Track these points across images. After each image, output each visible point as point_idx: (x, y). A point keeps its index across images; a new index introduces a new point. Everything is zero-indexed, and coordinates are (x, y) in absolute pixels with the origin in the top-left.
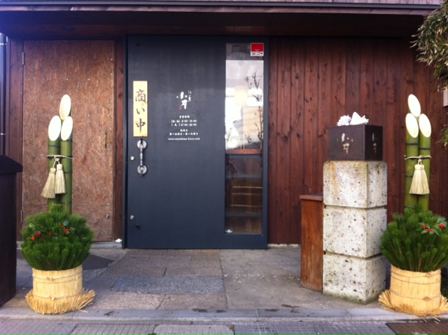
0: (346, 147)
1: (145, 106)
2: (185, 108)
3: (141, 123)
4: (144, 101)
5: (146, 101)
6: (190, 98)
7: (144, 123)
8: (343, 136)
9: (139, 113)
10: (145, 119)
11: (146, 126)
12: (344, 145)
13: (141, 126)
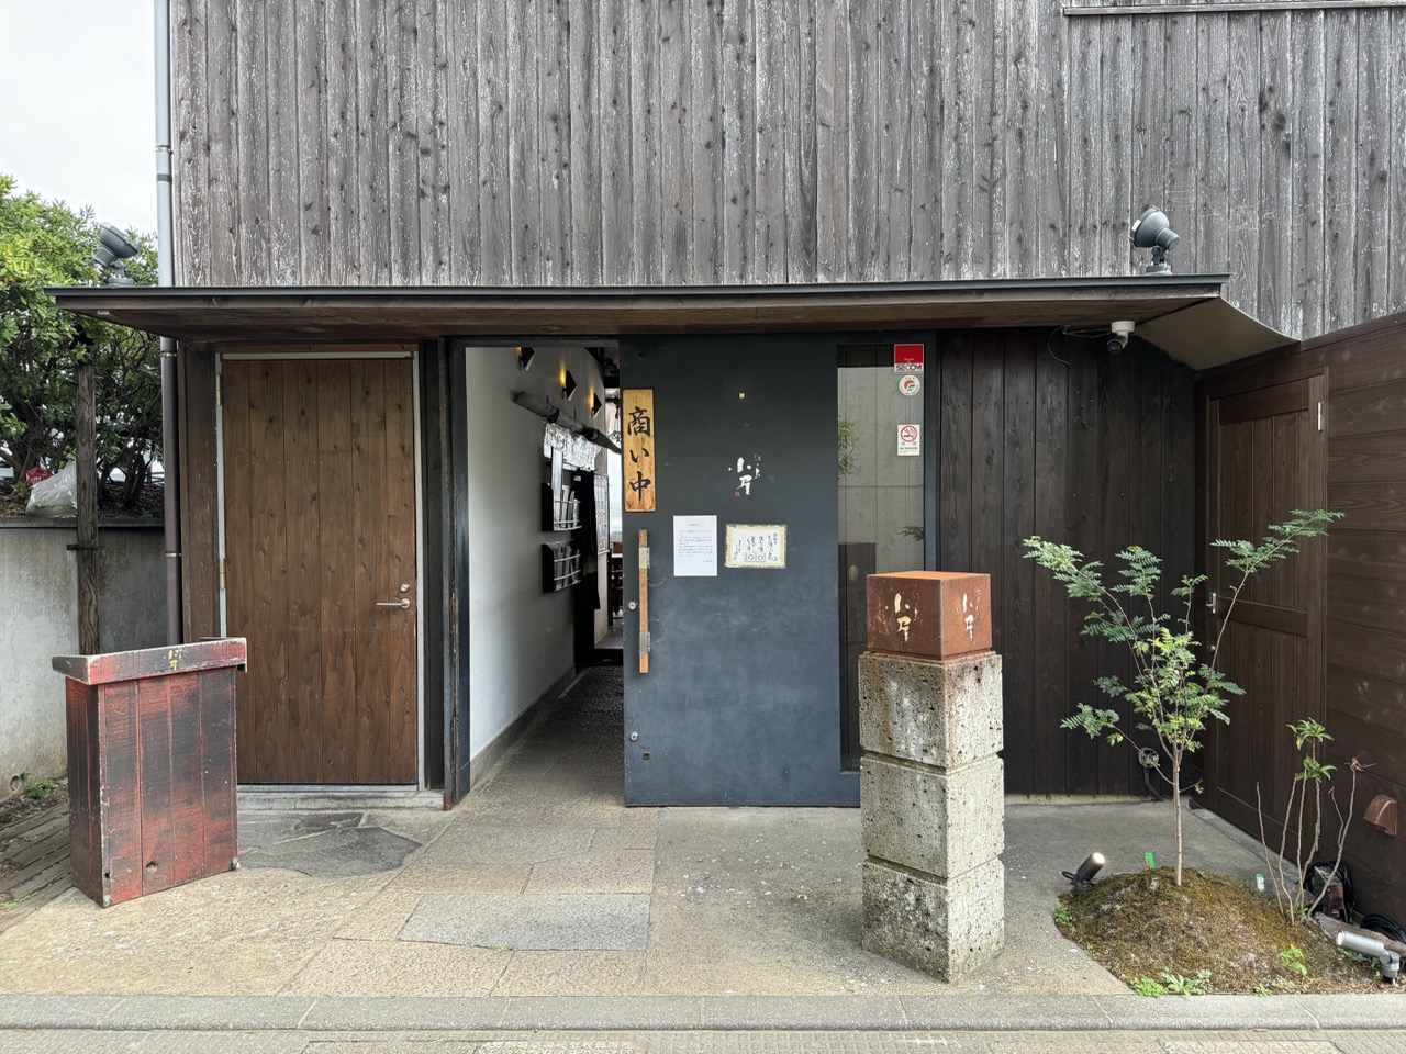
0: (904, 625)
1: (650, 444)
2: (748, 492)
3: (640, 480)
4: (648, 433)
5: (652, 432)
6: (757, 471)
7: (648, 482)
8: (898, 599)
9: (635, 460)
10: (649, 474)
11: (652, 487)
12: (900, 621)
13: (640, 488)
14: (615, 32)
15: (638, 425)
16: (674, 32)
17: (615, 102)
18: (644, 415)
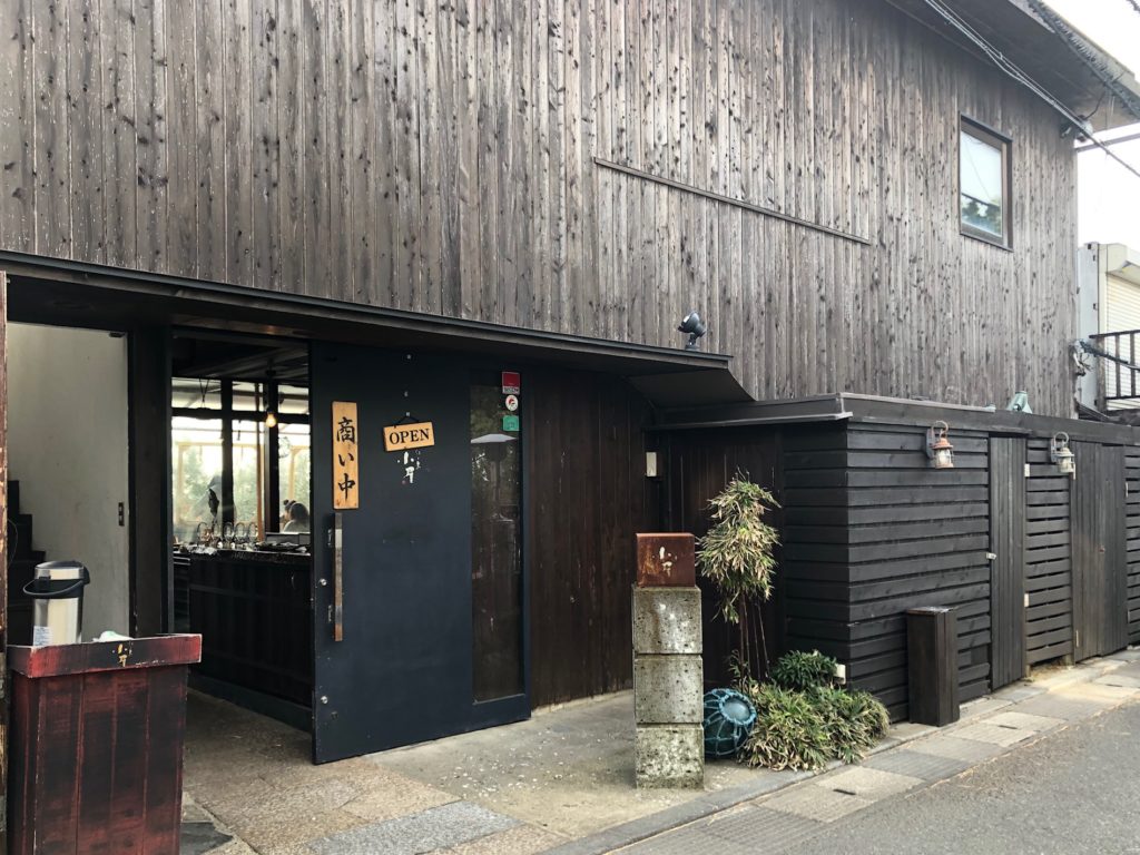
0: (667, 567)
1: (355, 450)
2: (411, 481)
3: (347, 481)
4: (352, 440)
5: (356, 440)
6: (418, 463)
7: (353, 483)
8: (662, 550)
9: (343, 464)
10: (354, 477)
11: (356, 487)
12: (664, 565)
13: (346, 488)
14: (315, 80)
15: (345, 433)
16: (360, 96)
17: (315, 141)
18: (350, 424)
